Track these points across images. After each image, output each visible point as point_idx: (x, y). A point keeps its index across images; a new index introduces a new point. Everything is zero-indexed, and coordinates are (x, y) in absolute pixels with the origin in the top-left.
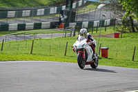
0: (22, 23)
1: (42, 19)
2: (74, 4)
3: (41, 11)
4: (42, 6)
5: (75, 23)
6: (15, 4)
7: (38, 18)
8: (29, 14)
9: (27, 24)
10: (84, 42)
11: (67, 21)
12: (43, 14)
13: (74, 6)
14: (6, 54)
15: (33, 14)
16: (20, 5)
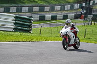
0: (55, 15)
1: (69, 12)
2: (91, 2)
3: (68, 7)
4: (69, 3)
5: (92, 16)
6: (50, 2)
7: (66, 12)
8: (59, 9)
9: (58, 16)
10: (68, 29)
11: (86, 14)
12: (69, 9)
13: (91, 4)
14: (43, 36)
15: (63, 9)
16: (53, 2)
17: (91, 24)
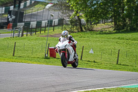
2: (22, 4)
5: (23, 23)
17: (22, 35)
